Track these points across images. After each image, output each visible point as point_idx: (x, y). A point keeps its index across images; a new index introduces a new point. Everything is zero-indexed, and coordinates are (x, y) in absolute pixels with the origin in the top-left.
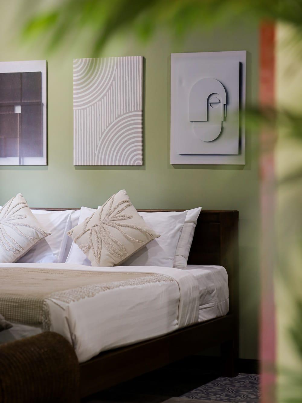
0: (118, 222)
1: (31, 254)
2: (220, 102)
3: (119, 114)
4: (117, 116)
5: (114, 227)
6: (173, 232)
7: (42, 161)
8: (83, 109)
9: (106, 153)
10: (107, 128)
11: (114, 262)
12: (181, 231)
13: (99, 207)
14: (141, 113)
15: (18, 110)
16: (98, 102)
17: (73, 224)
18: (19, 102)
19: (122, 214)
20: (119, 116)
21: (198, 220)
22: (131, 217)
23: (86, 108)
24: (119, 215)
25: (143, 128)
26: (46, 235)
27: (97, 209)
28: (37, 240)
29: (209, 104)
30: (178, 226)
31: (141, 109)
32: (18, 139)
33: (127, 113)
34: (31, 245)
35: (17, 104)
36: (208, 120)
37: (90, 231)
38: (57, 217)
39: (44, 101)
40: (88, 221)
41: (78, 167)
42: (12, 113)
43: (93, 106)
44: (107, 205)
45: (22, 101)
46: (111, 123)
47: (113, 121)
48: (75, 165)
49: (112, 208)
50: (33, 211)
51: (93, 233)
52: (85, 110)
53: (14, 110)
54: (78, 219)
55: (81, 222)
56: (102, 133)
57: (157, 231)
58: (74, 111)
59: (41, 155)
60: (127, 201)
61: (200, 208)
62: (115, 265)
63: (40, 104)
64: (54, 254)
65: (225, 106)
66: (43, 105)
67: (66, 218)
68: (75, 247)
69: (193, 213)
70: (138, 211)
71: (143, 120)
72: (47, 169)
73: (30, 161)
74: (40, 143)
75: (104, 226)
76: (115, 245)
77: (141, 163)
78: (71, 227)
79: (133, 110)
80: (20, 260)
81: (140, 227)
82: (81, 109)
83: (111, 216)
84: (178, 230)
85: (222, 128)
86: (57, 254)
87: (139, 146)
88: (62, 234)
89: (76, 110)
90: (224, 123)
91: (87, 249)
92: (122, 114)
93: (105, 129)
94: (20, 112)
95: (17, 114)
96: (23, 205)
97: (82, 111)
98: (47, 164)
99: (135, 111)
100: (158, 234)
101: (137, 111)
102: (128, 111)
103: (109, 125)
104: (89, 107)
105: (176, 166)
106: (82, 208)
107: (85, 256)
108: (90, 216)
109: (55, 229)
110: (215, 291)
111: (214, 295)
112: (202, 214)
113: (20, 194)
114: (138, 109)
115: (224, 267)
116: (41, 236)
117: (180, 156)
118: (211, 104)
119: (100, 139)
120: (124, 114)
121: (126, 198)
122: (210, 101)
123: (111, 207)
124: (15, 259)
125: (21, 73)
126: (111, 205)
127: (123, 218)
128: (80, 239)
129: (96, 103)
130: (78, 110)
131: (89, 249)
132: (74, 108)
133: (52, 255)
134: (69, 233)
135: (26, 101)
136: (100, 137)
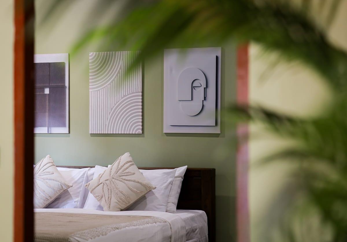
0: (124, 177)
1: (57, 202)
2: (201, 86)
3: (124, 94)
4: (123, 96)
5: (121, 181)
6: (165, 184)
7: (65, 130)
8: (97, 91)
9: (114, 124)
10: (115, 105)
11: (121, 207)
12: (172, 184)
13: (109, 166)
14: (141, 94)
15: (47, 91)
16: (108, 86)
17: (90, 179)
18: (48, 85)
19: (127, 171)
20: (124, 96)
21: (184, 176)
22: (134, 174)
23: (99, 90)
24: (125, 171)
25: (143, 105)
26: (69, 187)
27: (107, 167)
28: (62, 191)
29: (193, 88)
30: (170, 180)
31: (141, 91)
32: (47, 113)
33: (130, 94)
34: (57, 195)
35: (46, 87)
36: (192, 100)
37: (102, 184)
38: (77, 173)
39: (67, 84)
40: (101, 177)
41: (93, 135)
42: (43, 93)
43: (104, 89)
44: (116, 164)
45: (50, 85)
46: (118, 102)
47: (120, 100)
48: (90, 133)
49: (120, 167)
50: (59, 169)
51: (105, 186)
52: (98, 92)
53: (44, 91)
54: (93, 174)
55: (95, 177)
56: (111, 109)
57: (153, 184)
58: (90, 92)
59: (64, 126)
60: (131, 162)
61: (186, 166)
62: (122, 210)
63: (64, 87)
64: (75, 202)
65: (205, 89)
66: (66, 87)
67: (84, 174)
68: (90, 196)
69: (181, 170)
70: (139, 169)
71: (143, 99)
72: (69, 137)
73: (56, 130)
74: (64, 116)
75: (113, 180)
76: (122, 194)
77: (141, 132)
78: (88, 180)
79: (135, 92)
80: (48, 206)
81: (140, 181)
82: (95, 91)
83: (118, 173)
84: (170, 183)
85: (203, 106)
86: (77, 201)
87: (140, 119)
88: (81, 186)
89: (91, 92)
90: (204, 102)
91: (100, 198)
92: (127, 94)
93: (114, 106)
94: (49, 93)
95: (47, 94)
96: (51, 164)
97: (96, 92)
98: (69, 133)
99: (136, 92)
100: (154, 186)
101: (138, 92)
102: (131, 93)
103: (117, 103)
104: (101, 89)
105: (168, 134)
106: (96, 166)
107: (98, 203)
108: (102, 173)
109: (76, 182)
110: (198, 230)
111: (197, 233)
112: (188, 171)
113: (48, 156)
114: (139, 91)
115: (205, 212)
116: (65, 188)
117: (171, 126)
118: (195, 88)
119: (110, 113)
120: (128, 95)
121: (130, 159)
122: (194, 85)
123: (118, 166)
124: (45, 206)
125: (49, 63)
126: (119, 164)
127: (128, 174)
128: (95, 190)
129: (107, 86)
130: (93, 91)
131: (102, 197)
132: (90, 90)
133: (73, 202)
134: (87, 185)
135: (53, 85)
136: (110, 112)
